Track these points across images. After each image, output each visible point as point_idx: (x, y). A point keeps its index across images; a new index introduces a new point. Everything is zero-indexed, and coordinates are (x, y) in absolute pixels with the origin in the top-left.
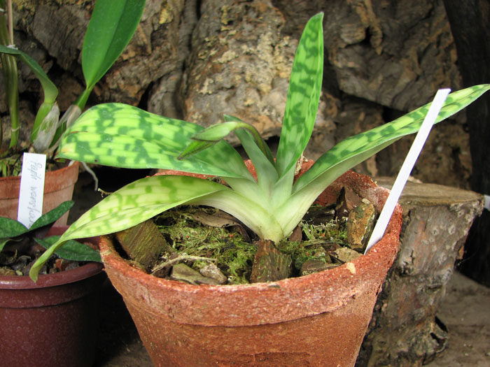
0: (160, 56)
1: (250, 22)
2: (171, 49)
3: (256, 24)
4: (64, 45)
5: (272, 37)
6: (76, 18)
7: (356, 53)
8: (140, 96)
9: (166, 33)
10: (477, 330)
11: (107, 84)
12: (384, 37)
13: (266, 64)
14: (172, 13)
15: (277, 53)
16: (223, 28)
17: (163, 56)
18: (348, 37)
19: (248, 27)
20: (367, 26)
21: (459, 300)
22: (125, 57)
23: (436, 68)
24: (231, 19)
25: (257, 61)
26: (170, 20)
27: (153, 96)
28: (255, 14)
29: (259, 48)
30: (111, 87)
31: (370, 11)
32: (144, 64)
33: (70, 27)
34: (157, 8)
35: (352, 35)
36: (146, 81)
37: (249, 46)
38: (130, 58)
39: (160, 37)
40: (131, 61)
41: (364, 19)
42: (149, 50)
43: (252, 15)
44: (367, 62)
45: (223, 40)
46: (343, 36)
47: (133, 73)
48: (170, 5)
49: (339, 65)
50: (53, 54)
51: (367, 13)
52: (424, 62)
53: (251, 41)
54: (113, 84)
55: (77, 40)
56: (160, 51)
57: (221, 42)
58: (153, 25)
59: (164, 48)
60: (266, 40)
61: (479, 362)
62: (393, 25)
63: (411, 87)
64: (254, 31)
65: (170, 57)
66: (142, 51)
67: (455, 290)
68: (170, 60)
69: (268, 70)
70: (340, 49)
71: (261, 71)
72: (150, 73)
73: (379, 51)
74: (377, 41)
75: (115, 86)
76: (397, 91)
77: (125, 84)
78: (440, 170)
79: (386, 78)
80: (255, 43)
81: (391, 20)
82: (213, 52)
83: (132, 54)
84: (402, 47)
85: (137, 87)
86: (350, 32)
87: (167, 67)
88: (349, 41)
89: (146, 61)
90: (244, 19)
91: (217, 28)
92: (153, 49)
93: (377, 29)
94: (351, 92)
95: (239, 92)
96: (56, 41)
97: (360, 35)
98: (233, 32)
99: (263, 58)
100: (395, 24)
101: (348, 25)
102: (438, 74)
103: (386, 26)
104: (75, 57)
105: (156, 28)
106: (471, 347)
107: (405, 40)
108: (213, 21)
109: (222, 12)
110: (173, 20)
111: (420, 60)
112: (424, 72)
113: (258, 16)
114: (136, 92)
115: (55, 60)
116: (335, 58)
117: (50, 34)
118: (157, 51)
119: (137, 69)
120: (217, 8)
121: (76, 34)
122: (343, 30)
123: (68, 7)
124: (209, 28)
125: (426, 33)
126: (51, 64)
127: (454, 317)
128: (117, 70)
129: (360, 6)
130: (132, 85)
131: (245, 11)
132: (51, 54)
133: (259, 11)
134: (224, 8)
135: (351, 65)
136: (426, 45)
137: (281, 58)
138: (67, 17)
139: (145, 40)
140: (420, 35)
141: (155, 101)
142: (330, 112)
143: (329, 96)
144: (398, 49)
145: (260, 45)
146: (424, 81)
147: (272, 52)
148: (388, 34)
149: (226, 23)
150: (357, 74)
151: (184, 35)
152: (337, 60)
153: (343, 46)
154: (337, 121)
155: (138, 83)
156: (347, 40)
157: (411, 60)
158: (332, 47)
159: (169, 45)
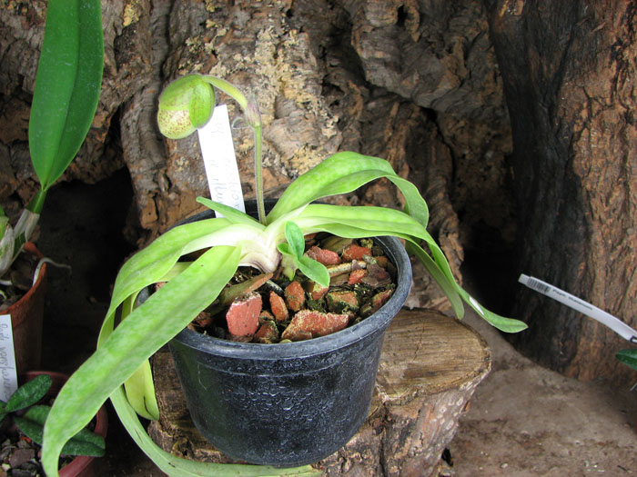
0: (128, 75)
1: (245, 8)
2: (143, 61)
5: (274, 32)
6: (11, 29)
7: (387, 34)
8: (109, 121)
9: (133, 41)
10: (499, 428)
12: (422, 16)
13: (266, 82)
14: (138, 7)
15: (280, 59)
16: (209, 23)
17: (133, 73)
18: (375, 19)
19: (242, 17)
20: (401, 5)
23: (486, 72)
24: (220, 6)
25: (254, 81)
26: (137, 19)
27: (126, 115)
29: (257, 55)
32: (109, 85)
33: (5, 44)
34: (118, 9)
35: (380, 17)
36: (114, 104)
37: (243, 55)
39: (127, 48)
42: (114, 71)
44: (400, 47)
45: (209, 46)
46: (370, 16)
49: (364, 55)
52: (472, 58)
53: (245, 44)
55: (17, 62)
56: (128, 68)
57: (206, 48)
58: (116, 29)
59: (133, 63)
60: (266, 38)
63: (454, 94)
64: (249, 25)
65: (143, 72)
66: (105, 73)
68: (143, 74)
69: (270, 89)
70: (365, 33)
71: (260, 95)
72: (118, 95)
73: (415, 37)
76: (436, 95)
78: (488, 184)
79: (421, 77)
80: (252, 48)
82: (197, 67)
84: (447, 28)
85: (104, 114)
86: (377, 13)
87: (139, 82)
88: (376, 23)
89: (110, 82)
90: (236, 3)
91: (202, 20)
92: (118, 68)
93: (414, 12)
94: (380, 84)
97: (391, 18)
98: (222, 32)
99: (261, 72)
101: (375, 2)
102: (488, 82)
104: (17, 84)
105: (120, 33)
107: (452, 17)
108: (196, 7)
110: (141, 17)
111: (466, 57)
112: (470, 74)
114: (103, 120)
116: (358, 45)
118: (125, 69)
121: (14, 54)
122: (369, 8)
124: (189, 19)
125: (478, 10)
130: (96, 113)
135: (379, 55)
136: (477, 34)
137: (286, 67)
139: (107, 61)
140: (470, 13)
141: (129, 122)
142: (352, 112)
143: (353, 86)
144: (440, 32)
145: (257, 49)
146: (469, 88)
147: (276, 56)
148: (427, 13)
149: (212, 11)
150: (386, 64)
151: (158, 15)
152: (362, 49)
153: (368, 30)
154: (364, 120)
155: (105, 109)
156: (374, 22)
157: (456, 57)
158: (355, 27)
159: (139, 58)
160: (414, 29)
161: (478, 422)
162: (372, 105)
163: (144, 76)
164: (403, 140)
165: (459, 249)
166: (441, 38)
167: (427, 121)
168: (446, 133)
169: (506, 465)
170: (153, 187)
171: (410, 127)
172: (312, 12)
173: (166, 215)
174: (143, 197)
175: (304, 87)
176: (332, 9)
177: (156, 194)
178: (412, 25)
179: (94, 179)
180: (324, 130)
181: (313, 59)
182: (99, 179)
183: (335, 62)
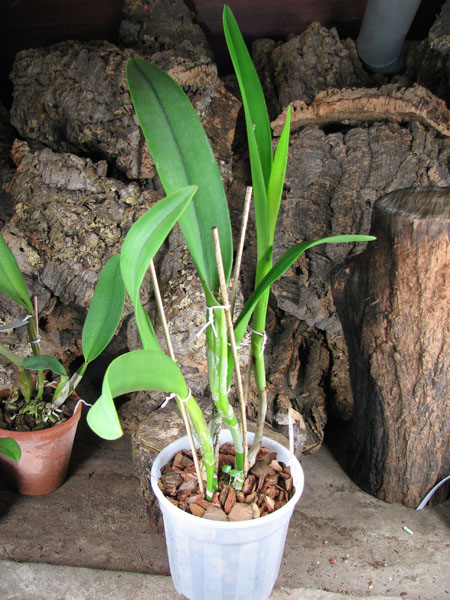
4: (65, 290)
6: (74, 270)
8: (121, 324)
10: (329, 522)
12: (310, 273)
16: (183, 272)
20: (297, 266)
21: (331, 495)
24: (190, 262)
33: (69, 278)
36: (125, 314)
45: (182, 286)
49: (275, 293)
50: (57, 294)
55: (75, 288)
57: (180, 287)
61: (317, 548)
62: (320, 262)
63: (326, 321)
67: (332, 486)
73: (307, 285)
76: (316, 321)
81: (319, 257)
82: (174, 298)
91: (179, 269)
93: (305, 270)
94: (286, 310)
95: (191, 335)
96: (59, 287)
97: (292, 273)
98: (190, 278)
100: (322, 261)
103: (314, 263)
104: (73, 299)
106: (318, 536)
108: (177, 261)
109: (184, 253)
115: (58, 298)
116: (272, 287)
117: (55, 282)
121: (74, 284)
123: (68, 261)
124: (172, 267)
126: (55, 300)
127: (319, 510)
132: (55, 294)
135: (285, 294)
138: (67, 270)
142: (268, 326)
143: (270, 310)
144: (322, 282)
146: (335, 318)
148: (314, 271)
149: (186, 264)
150: (289, 299)
152: (274, 289)
154: (276, 331)
157: (329, 299)
160: (305, 280)
161: (317, 518)
164: (298, 346)
165: (324, 416)
166: (322, 286)
168: (329, 341)
169: (326, 542)
178: (304, 277)
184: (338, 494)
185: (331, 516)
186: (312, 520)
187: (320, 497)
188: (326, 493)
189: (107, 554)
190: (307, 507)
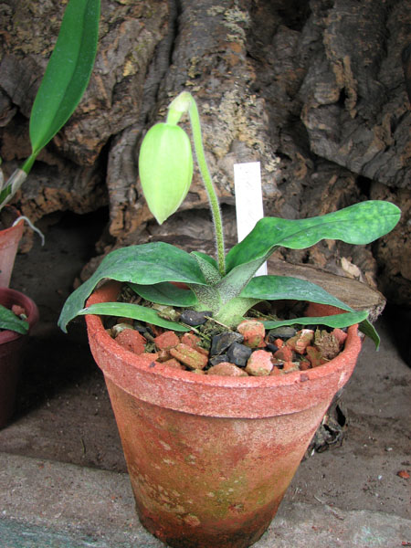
0: (120, 110)
1: (218, 77)
2: (133, 103)
3: (223, 79)
4: (27, 94)
5: (238, 94)
6: (41, 68)
7: (331, 113)
8: (100, 149)
9: (128, 87)
10: (390, 423)
11: (66, 136)
12: (359, 99)
13: (225, 126)
14: (136, 65)
15: (240, 113)
16: (188, 83)
17: (124, 110)
18: (321, 97)
19: (215, 82)
20: (342, 87)
21: (387, 389)
22: (86, 110)
24: (199, 73)
25: (216, 123)
26: (134, 73)
27: (114, 148)
28: (225, 68)
29: (221, 107)
30: (70, 139)
31: (348, 70)
32: (104, 117)
33: (34, 77)
34: (120, 62)
35: (325, 96)
36: (106, 134)
37: (210, 105)
38: (91, 111)
39: (122, 91)
40: (92, 114)
41: (340, 78)
42: (109, 104)
43: (222, 68)
44: (340, 124)
46: (316, 95)
47: (92, 127)
48: (135, 57)
49: (310, 126)
50: (16, 102)
51: (343, 73)
52: (398, 131)
53: (214, 99)
54: (71, 137)
56: (120, 105)
58: (116, 77)
59: (125, 102)
60: (231, 97)
61: (375, 457)
62: (372, 86)
63: (380, 157)
64: (219, 88)
65: (131, 111)
66: (102, 104)
67: (387, 378)
69: (228, 131)
70: (312, 108)
71: (219, 134)
72: (110, 127)
73: (353, 115)
74: (351, 103)
75: (73, 139)
76: (365, 159)
77: (84, 138)
78: (407, 246)
79: (355, 145)
80: (218, 102)
81: (371, 80)
83: (92, 107)
84: (380, 111)
85: (96, 140)
86: (323, 92)
87: (128, 120)
88: (322, 101)
89: (105, 115)
90: (212, 73)
91: (183, 82)
92: (113, 103)
93: (352, 92)
94: (322, 154)
96: (20, 90)
97: (334, 97)
98: (197, 88)
99: (223, 119)
100: (374, 85)
101: (323, 84)
103: (364, 87)
105: (119, 80)
106: (375, 440)
107: (385, 103)
108: (181, 73)
109: (191, 63)
110: (137, 73)
111: (393, 130)
112: (395, 142)
113: (228, 70)
114: (95, 145)
115: (18, 107)
116: (306, 118)
117: (14, 83)
118: (118, 105)
119: (97, 123)
120: (187, 59)
122: (317, 89)
123: (34, 56)
124: (174, 81)
126: (14, 112)
127: (373, 407)
128: (76, 123)
129: (338, 64)
130: (90, 138)
131: (216, 62)
132: (14, 102)
133: (229, 64)
134: (194, 59)
135: (322, 127)
136: (403, 112)
137: (243, 119)
138: (31, 67)
139: (105, 95)
140: (400, 99)
141: (116, 153)
142: (297, 174)
143: (300, 156)
144: (374, 113)
145: (223, 104)
146: (394, 152)
147: (236, 112)
148: (364, 96)
149: (193, 77)
150: (327, 136)
151: (152, 83)
152: (308, 121)
153: (315, 106)
154: (306, 184)
155: (98, 136)
156: (320, 100)
157: (384, 128)
158: (305, 105)
159: (130, 99)
160: (351, 106)
161: (370, 417)
162: (315, 176)
163: (132, 115)
164: (336, 201)
166: (375, 117)
167: (361, 194)
169: (390, 449)
170: (124, 200)
171: (345, 194)
172: (274, 100)
173: (130, 222)
174: (115, 208)
175: (256, 135)
176: (291, 101)
177: (126, 207)
178: (350, 102)
179: (83, 210)
180: (266, 165)
181: (266, 117)
182: (86, 211)
183: (288, 139)
184: (398, 389)
185: (391, 415)
186: (363, 418)
187: (372, 390)
188: (380, 387)
189: (29, 438)
190: (354, 401)
